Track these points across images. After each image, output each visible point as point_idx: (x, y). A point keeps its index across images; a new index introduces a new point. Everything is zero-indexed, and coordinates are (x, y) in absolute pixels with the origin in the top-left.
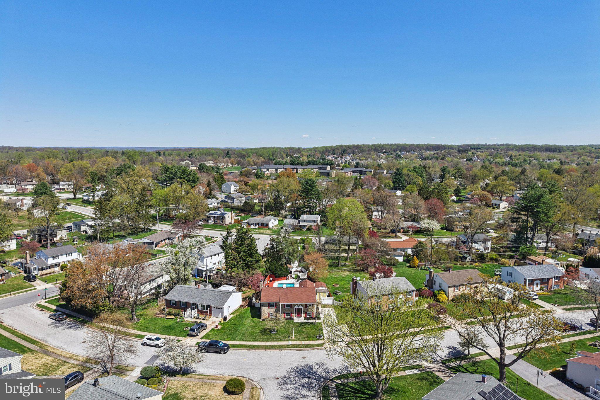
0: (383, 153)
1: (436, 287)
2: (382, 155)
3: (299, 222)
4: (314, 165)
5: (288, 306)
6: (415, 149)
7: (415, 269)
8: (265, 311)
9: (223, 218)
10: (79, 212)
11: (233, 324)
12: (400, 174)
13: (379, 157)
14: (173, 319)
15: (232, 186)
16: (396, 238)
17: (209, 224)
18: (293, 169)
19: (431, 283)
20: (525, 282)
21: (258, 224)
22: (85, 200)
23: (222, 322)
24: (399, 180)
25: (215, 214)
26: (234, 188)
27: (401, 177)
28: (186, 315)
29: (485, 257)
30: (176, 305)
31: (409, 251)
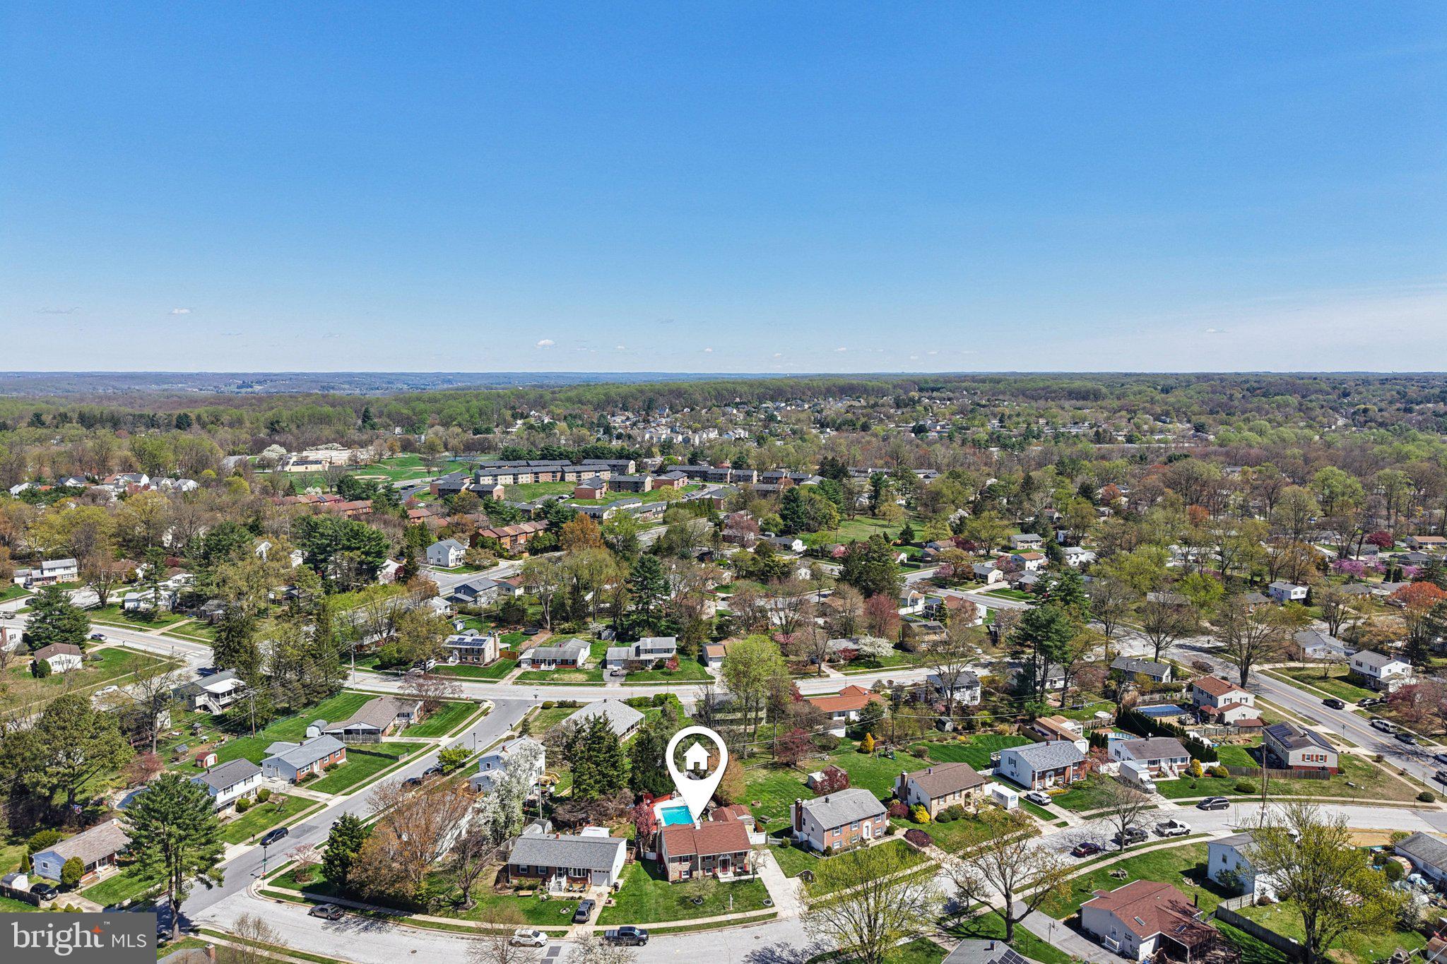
0: (737, 405)
1: (912, 798)
2: (735, 411)
3: (637, 653)
4: (598, 457)
5: (709, 858)
6: (804, 393)
7: (870, 755)
8: (676, 870)
9: (481, 652)
10: (142, 648)
11: (631, 895)
12: (795, 500)
13: (731, 421)
14: (531, 896)
15: (452, 550)
16: (821, 676)
17: (450, 664)
18: (553, 472)
19: (904, 791)
20: (1034, 776)
21: (555, 661)
22: (128, 611)
23: (614, 892)
24: (794, 513)
25: (461, 641)
26: (456, 553)
27: (798, 507)
28: (551, 888)
30: (529, 872)
31: (854, 716)
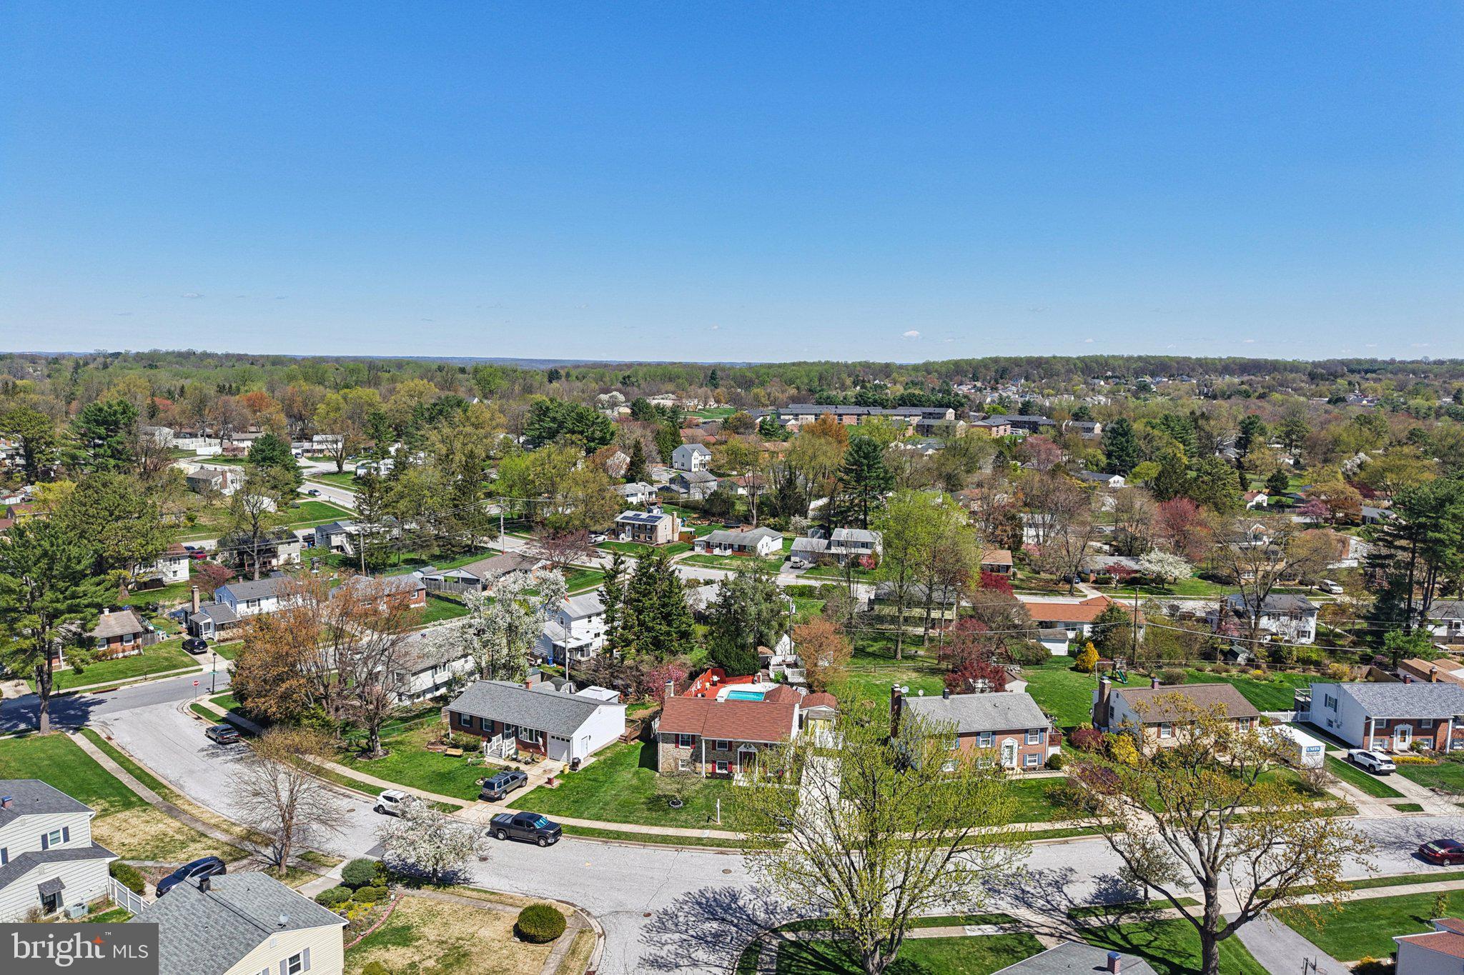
0: (1107, 378)
1: (1116, 723)
2: (1102, 383)
3: (829, 547)
4: (914, 405)
5: (722, 744)
6: (1193, 370)
7: (1087, 675)
9: (653, 529)
10: (341, 503)
11: (589, 780)
12: (1125, 434)
13: (1093, 390)
14: (460, 756)
15: (696, 454)
16: (1073, 595)
17: (621, 541)
18: (859, 415)
19: (1104, 713)
20: (1368, 726)
21: (731, 546)
22: (359, 478)
23: (567, 771)
24: (1122, 450)
25: (636, 518)
26: (700, 458)
27: (1127, 442)
28: (489, 751)
29: (1284, 654)
30: (471, 726)
31: (1087, 630)
